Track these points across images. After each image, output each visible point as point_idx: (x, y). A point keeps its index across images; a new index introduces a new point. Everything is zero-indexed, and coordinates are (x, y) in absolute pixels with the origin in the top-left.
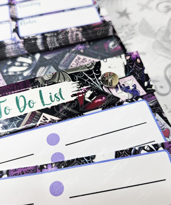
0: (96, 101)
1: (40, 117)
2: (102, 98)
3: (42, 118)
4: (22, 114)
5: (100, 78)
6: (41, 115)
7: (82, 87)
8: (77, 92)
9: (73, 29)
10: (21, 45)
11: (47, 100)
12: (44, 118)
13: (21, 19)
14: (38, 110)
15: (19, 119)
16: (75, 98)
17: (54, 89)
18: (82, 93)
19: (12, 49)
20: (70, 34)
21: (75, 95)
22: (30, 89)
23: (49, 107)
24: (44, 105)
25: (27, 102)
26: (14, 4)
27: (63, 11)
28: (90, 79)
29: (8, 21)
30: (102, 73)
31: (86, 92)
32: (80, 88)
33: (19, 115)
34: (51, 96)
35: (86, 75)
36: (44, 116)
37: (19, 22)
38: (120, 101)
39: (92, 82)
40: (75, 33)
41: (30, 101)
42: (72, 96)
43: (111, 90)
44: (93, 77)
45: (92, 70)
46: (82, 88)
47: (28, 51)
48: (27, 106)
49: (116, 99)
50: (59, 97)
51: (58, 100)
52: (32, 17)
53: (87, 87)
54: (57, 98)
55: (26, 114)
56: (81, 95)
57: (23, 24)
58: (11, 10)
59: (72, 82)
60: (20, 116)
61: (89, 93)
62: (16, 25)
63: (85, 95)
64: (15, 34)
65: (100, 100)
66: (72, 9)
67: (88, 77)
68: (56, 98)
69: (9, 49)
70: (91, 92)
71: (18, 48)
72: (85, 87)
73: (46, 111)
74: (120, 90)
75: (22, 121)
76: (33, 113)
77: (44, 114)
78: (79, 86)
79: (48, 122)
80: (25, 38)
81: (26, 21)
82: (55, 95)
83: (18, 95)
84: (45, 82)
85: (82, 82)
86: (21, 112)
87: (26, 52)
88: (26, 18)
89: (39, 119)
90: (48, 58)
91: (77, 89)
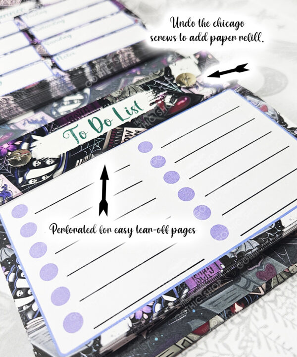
0: (179, 103)
1: (123, 132)
2: (184, 99)
3: (125, 133)
4: (102, 134)
5: (175, 82)
6: (123, 130)
7: (159, 93)
8: (154, 100)
9: (123, 50)
10: (67, 79)
11: (124, 115)
12: (127, 132)
13: (55, 55)
14: (119, 127)
15: (100, 140)
16: (154, 105)
17: (128, 103)
18: (161, 99)
19: (57, 86)
20: (120, 56)
21: (153, 103)
22: (101, 109)
23: (129, 120)
24: (122, 120)
25: (103, 122)
26: (37, 44)
27: (103, 36)
28: (165, 84)
29: (40, 60)
30: (176, 77)
31: (164, 98)
32: (156, 95)
33: (98, 136)
34: (127, 111)
35: (158, 82)
36: (127, 131)
37: (55, 58)
38: (205, 97)
39: (168, 87)
40: (126, 54)
41: (105, 121)
42: (150, 105)
43: (191, 90)
44: (166, 82)
45: (163, 76)
46: (158, 95)
47: (76, 86)
48: (104, 125)
49: (200, 97)
50: (136, 108)
51: (136, 112)
52: (68, 50)
53: (164, 93)
54: (135, 110)
55: (106, 133)
56: (160, 102)
57: (60, 59)
58: (37, 49)
59: (145, 92)
60: (101, 137)
61: (168, 98)
62: (52, 62)
63: (164, 100)
64: (56, 70)
65: (183, 101)
66: (112, 33)
67: (162, 84)
68: (133, 111)
69: (55, 86)
70: (170, 96)
71: (64, 83)
72: (162, 94)
73: (128, 125)
74: (200, 88)
75: (104, 141)
76: (114, 131)
77: (126, 129)
78: (155, 94)
79: (133, 136)
80: (70, 71)
81: (62, 55)
82: (132, 108)
83: (90, 117)
84: (116, 98)
85: (157, 90)
86: (98, 132)
87: (74, 88)
88: (61, 53)
89: (122, 134)
90: (101, 90)
91: (154, 97)
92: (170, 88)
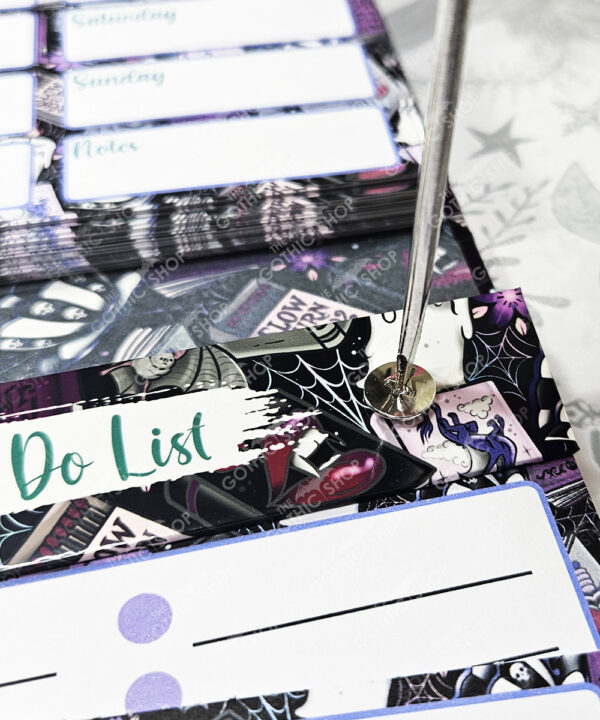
0: (338, 474)
1: (102, 522)
3: (108, 530)
4: (31, 506)
5: (361, 384)
6: (108, 514)
7: (289, 412)
8: (262, 434)
9: (282, 186)
10: (64, 234)
12: (118, 529)
13: (79, 131)
14: (99, 496)
15: (15, 528)
16: (254, 454)
17: (172, 414)
18: (286, 438)
19: (25, 245)
20: (266, 207)
21: (248, 445)
22: (76, 407)
23: (145, 484)
24: (124, 474)
25: (57, 461)
26: (54, 72)
27: (252, 113)
28: (324, 383)
29: (23, 135)
30: (373, 365)
31: (300, 434)
32: (278, 415)
33: (16, 511)
34: (156, 445)
35: (308, 366)
36: (117, 522)
37: (70, 143)
38: (436, 477)
39: (329, 397)
40: (288, 202)
41: (67, 458)
42: (241, 448)
43: (402, 432)
44: (334, 376)
45: (334, 349)
46: (285, 418)
47: (88, 258)
48: (56, 475)
49: (421, 471)
50: (190, 447)
51: (183, 458)
52: (125, 126)
53: (307, 414)
54: (182, 450)
55: (45, 509)
56: (281, 446)
57: (82, 151)
58: (41, 92)
59: (248, 392)
60: (23, 516)
61: (314, 439)
62: (55, 153)
63: (296, 445)
64: (47, 190)
65: (354, 470)
67: (317, 376)
68: (175, 453)
69: (14, 246)
70: (321, 437)
71: (49, 243)
72: (298, 416)
73: (131, 499)
74: (437, 437)
75: (27, 535)
76: (78, 506)
77: (119, 512)
78: (275, 410)
79: (133, 547)
80: (85, 206)
81: (97, 140)
82: (174, 440)
83: (25, 428)
85: (290, 398)
86: (25, 496)
87: (84, 263)
88: (98, 129)
89: (96, 531)
90: (170, 294)
91: (265, 421)
92: (336, 404)
